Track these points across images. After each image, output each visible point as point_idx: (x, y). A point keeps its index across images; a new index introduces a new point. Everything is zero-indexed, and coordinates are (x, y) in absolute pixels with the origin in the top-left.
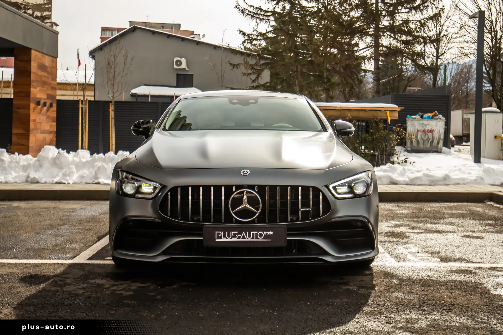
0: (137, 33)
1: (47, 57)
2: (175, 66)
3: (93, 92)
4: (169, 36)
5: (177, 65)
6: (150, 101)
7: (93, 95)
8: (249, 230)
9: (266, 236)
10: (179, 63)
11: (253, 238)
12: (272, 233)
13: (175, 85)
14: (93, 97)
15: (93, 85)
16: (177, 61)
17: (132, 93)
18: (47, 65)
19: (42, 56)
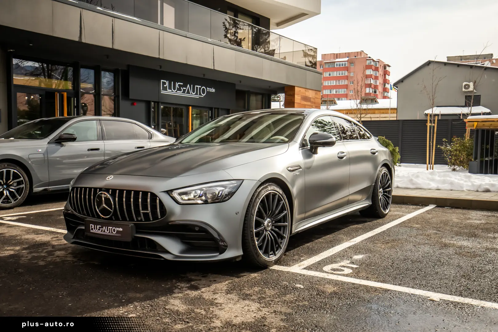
0: (431, 66)
1: (310, 91)
2: (464, 90)
3: (396, 114)
4: (458, 65)
5: (465, 88)
6: (440, 119)
7: (396, 116)
8: (107, 225)
9: (118, 232)
10: (467, 87)
11: (109, 232)
12: (121, 229)
13: (464, 105)
14: (396, 118)
15: (396, 109)
16: (465, 85)
17: (425, 113)
18: (310, 97)
19: (306, 91)
